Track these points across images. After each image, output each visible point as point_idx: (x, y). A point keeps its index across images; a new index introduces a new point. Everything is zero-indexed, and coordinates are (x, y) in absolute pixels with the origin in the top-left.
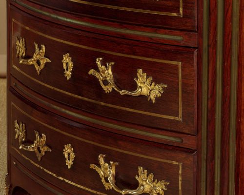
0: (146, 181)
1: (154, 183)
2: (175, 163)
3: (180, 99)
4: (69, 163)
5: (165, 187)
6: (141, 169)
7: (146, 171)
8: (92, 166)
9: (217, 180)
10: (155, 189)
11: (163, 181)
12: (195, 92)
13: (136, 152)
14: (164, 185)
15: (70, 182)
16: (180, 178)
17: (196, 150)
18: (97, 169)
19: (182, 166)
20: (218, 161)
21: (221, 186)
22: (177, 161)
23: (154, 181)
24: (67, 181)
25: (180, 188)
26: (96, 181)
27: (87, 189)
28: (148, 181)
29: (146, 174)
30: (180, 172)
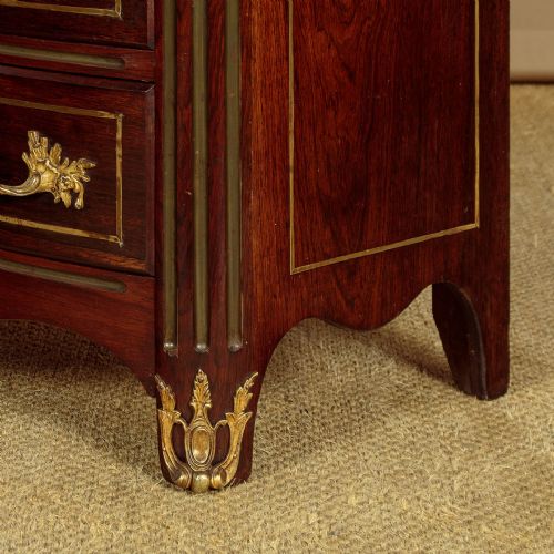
0: (44, 163)
1: (63, 167)
2: (107, 115)
5: (86, 175)
6: (33, 135)
7: (45, 139)
9: (200, 151)
10: (64, 181)
11: (81, 160)
14: (85, 169)
16: (119, 151)
17: (153, 83)
19: (123, 120)
20: (200, 107)
21: (208, 165)
23: (61, 162)
25: (119, 174)
28: (48, 162)
29: (45, 146)
30: (119, 136)
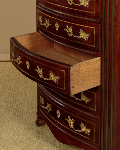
0: (84, 128)
2: (93, 124)
3: (95, 104)
4: (59, 116)
5: (90, 131)
6: (82, 123)
7: (84, 124)
8: (66, 119)
10: (87, 131)
11: (89, 129)
12: (100, 103)
13: (81, 118)
15: (58, 122)
16: (95, 129)
18: (68, 120)
19: (96, 125)
22: (94, 123)
23: (86, 128)
24: (57, 122)
25: (95, 132)
26: (67, 124)
27: (64, 126)
29: (84, 126)
30: (95, 127)
